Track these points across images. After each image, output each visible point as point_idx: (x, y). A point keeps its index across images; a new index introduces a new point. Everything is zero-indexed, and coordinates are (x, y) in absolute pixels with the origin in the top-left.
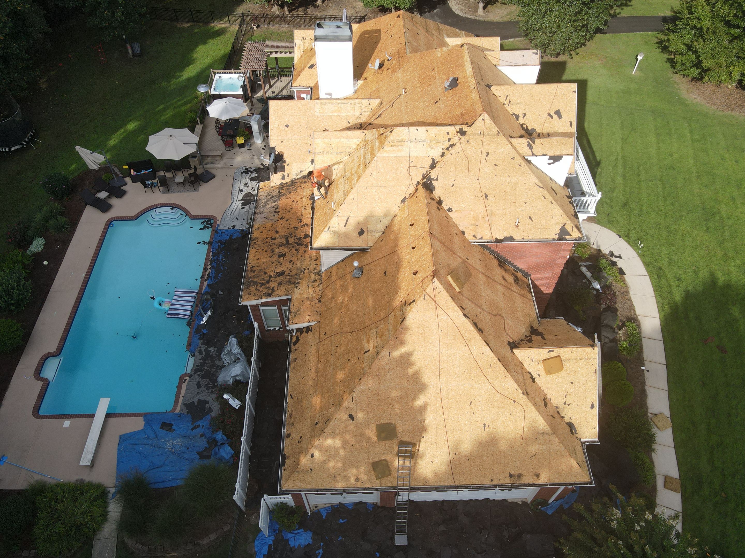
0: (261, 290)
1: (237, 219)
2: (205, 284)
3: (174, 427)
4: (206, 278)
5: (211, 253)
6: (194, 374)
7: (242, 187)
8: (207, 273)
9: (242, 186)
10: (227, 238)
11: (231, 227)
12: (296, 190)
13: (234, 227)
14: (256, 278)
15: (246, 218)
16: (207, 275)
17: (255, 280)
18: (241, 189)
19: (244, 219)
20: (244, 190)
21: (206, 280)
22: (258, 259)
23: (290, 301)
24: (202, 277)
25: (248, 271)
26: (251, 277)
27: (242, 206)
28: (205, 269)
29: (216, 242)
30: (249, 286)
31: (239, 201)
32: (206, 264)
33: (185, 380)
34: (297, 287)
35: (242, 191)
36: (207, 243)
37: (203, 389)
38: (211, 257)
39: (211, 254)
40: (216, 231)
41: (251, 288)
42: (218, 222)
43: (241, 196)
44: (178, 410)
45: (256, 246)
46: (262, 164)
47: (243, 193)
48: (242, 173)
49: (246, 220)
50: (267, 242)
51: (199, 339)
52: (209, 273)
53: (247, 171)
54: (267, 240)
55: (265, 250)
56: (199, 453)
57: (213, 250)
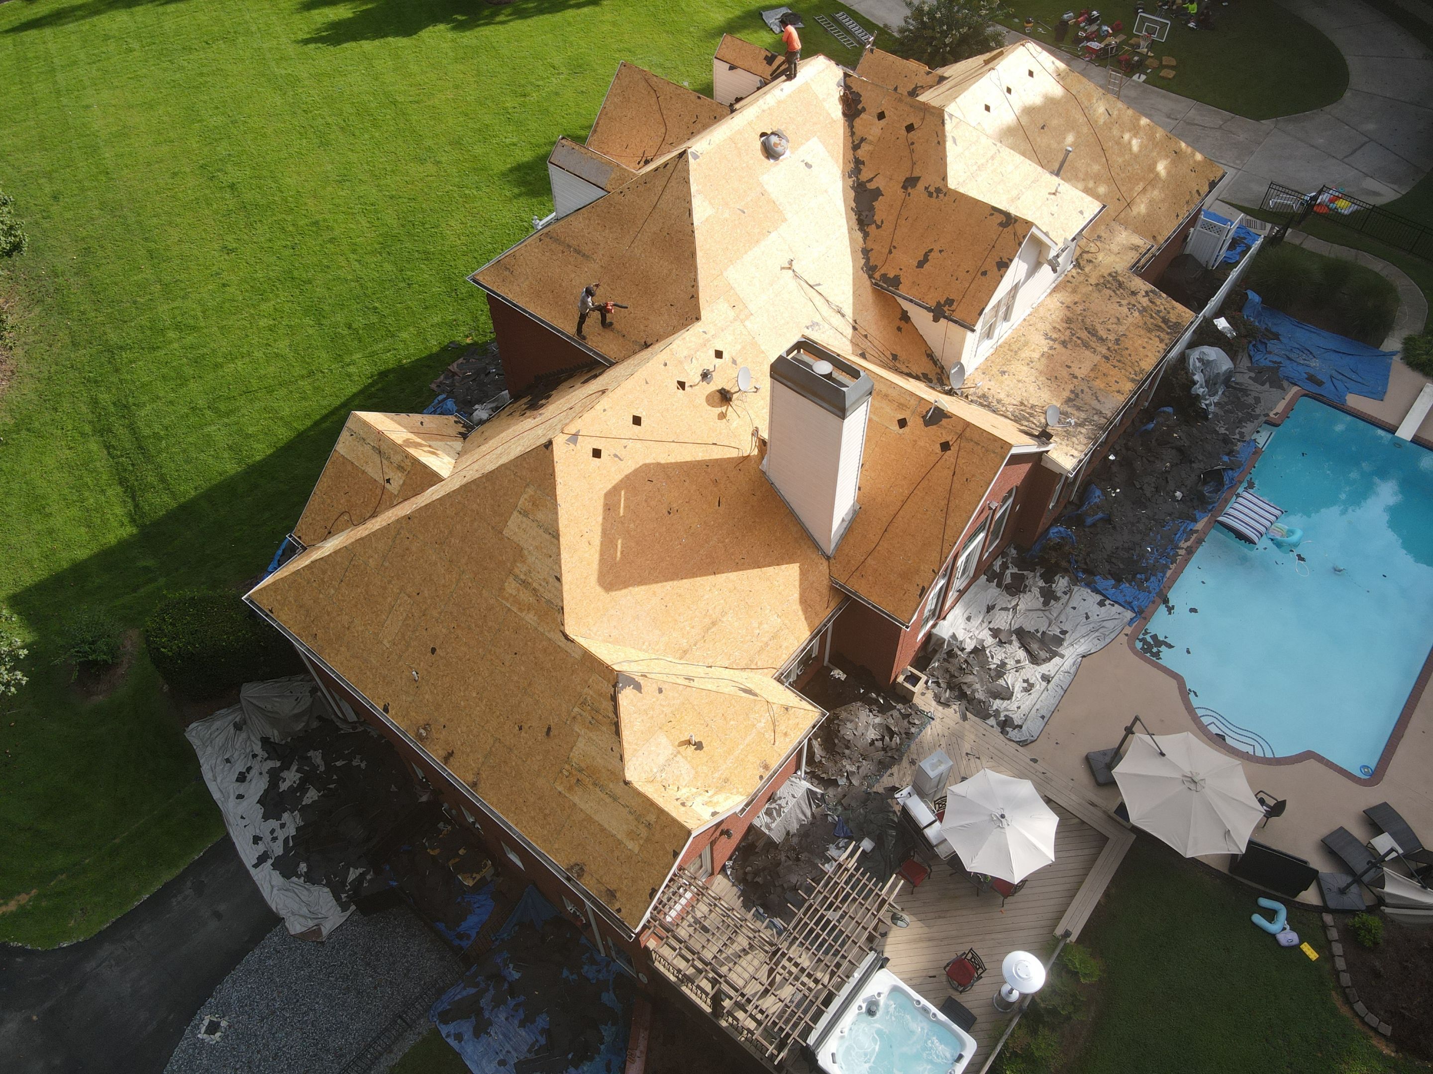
0: (1162, 307)
1: (1087, 618)
2: (1199, 526)
3: (1306, 376)
4: (1195, 535)
5: (1168, 575)
6: (1259, 415)
7: (1040, 686)
8: (1189, 544)
9: (1038, 687)
10: (1125, 586)
11: (1108, 606)
12: (1022, 404)
13: (1101, 604)
14: (1160, 327)
15: (1069, 610)
16: (1192, 540)
17: (1163, 325)
18: (1044, 684)
19: (1074, 608)
20: (1039, 677)
21: (1197, 531)
22: (1144, 348)
23: (1133, 267)
24: (1200, 541)
25: (1166, 345)
26: (1168, 333)
27: (1063, 640)
28: (1190, 552)
29: (1149, 592)
30: (1175, 324)
31: (1062, 656)
32: (1187, 561)
33: (1276, 414)
34: (1116, 273)
35: (1046, 679)
36: (1166, 601)
37: (1254, 394)
38: (1173, 566)
39: (1170, 572)
40: (1142, 614)
41: (1174, 320)
42: (1128, 630)
43: (1050, 667)
44: (1295, 389)
45: (1137, 369)
46: (964, 718)
47: (1046, 668)
48: (1021, 727)
49: (1071, 605)
50: (1119, 361)
51: (1238, 452)
52: (1186, 541)
53: (1006, 724)
54: (1117, 364)
55: (1128, 352)
56: (1278, 339)
57: (1163, 578)
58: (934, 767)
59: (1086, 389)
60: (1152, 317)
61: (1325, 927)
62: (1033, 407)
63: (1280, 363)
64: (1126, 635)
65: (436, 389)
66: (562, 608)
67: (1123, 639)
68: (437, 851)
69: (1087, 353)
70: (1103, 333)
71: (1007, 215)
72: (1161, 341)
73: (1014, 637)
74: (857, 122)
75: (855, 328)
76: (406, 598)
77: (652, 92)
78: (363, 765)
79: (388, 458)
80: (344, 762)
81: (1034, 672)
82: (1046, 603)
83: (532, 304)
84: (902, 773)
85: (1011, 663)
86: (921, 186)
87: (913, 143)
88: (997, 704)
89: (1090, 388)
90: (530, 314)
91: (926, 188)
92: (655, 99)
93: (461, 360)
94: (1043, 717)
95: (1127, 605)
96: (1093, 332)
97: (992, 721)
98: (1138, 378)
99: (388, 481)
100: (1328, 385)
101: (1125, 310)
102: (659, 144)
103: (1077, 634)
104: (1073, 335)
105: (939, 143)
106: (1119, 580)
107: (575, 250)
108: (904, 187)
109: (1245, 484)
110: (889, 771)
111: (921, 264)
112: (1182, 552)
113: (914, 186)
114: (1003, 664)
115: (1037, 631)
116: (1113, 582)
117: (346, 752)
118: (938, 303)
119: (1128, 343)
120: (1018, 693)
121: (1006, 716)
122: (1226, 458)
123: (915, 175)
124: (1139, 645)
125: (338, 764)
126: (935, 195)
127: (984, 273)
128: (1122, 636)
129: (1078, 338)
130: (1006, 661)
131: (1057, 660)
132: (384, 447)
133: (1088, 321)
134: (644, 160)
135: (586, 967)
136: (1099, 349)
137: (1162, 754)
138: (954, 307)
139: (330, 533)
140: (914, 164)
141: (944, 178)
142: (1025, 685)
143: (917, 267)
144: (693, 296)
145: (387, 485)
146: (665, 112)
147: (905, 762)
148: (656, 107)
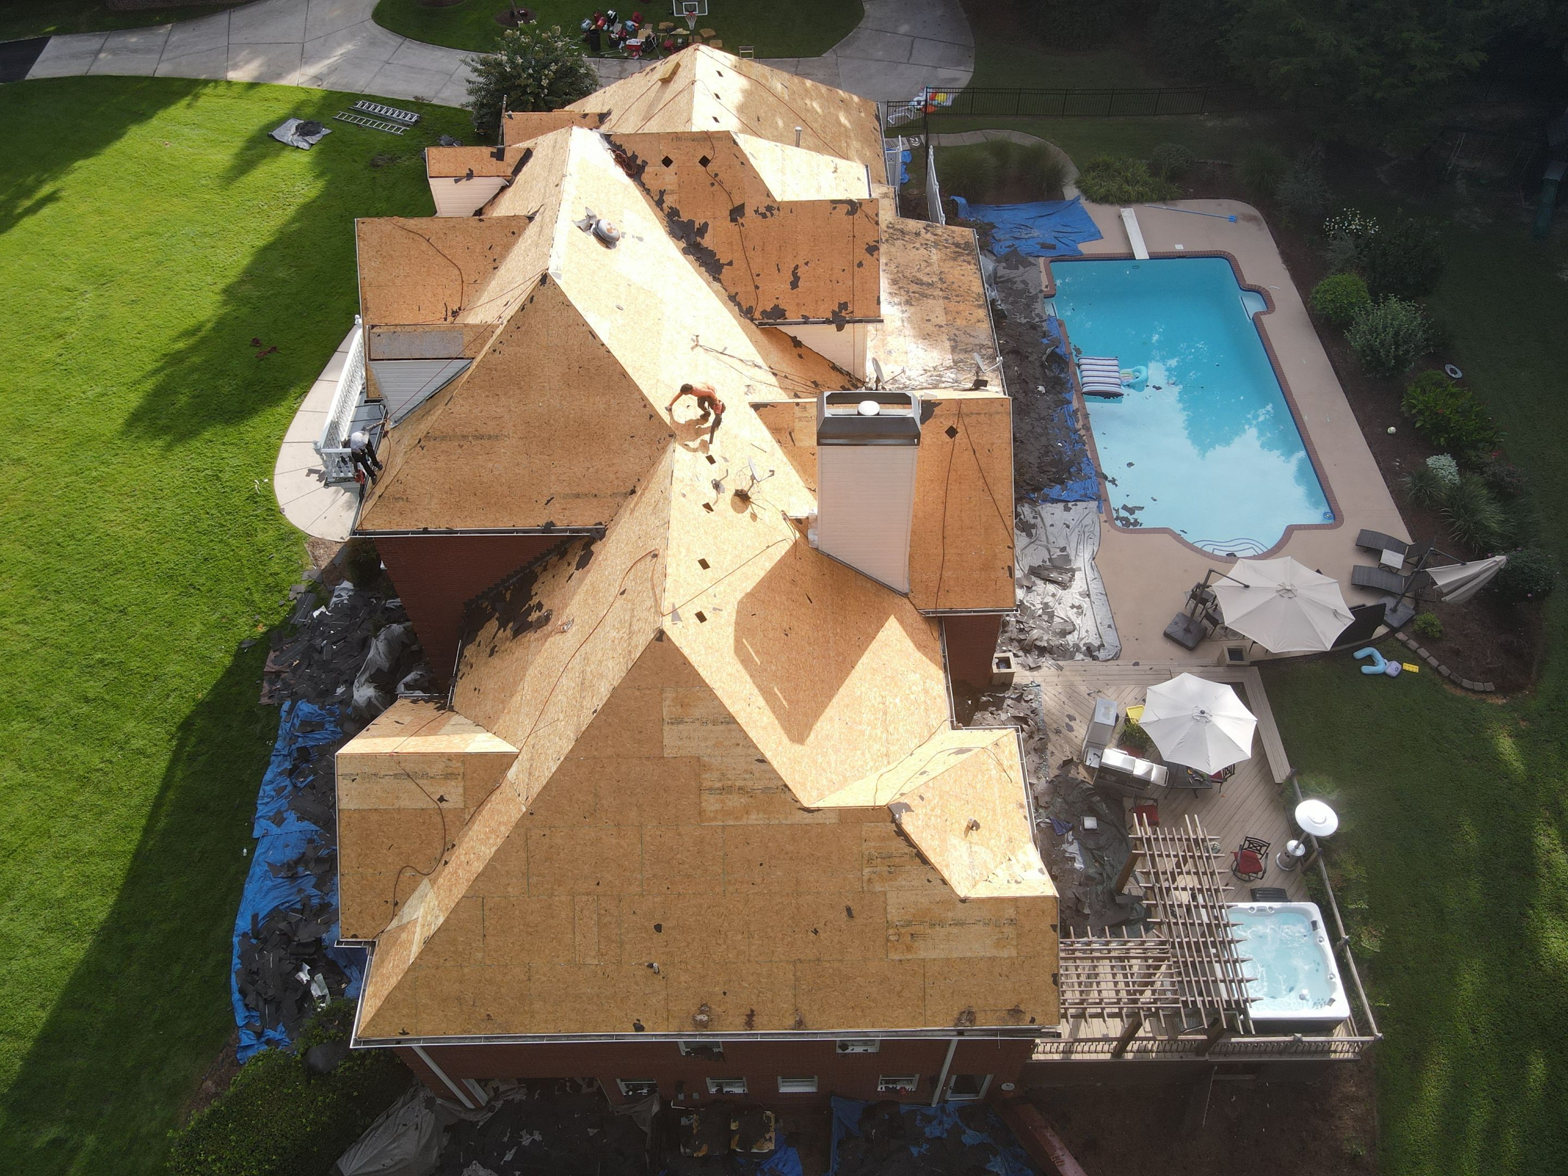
0: (945, 235)
1: (1068, 527)
2: (1075, 405)
3: (1039, 246)
4: (1079, 414)
5: (1090, 456)
6: (1036, 294)
8: (1081, 423)
9: (1085, 605)
10: (1070, 484)
11: (1073, 508)
13: (1067, 509)
14: (958, 252)
16: (1080, 419)
17: (958, 250)
18: (1087, 600)
19: (1052, 525)
20: (1078, 597)
21: (1077, 410)
22: (963, 275)
23: (899, 213)
24: (1086, 417)
25: (974, 265)
26: (967, 255)
27: (1068, 556)
28: (1087, 428)
29: (1090, 478)
30: (964, 244)
31: (1080, 569)
32: (1091, 436)
33: (1046, 287)
35: (1085, 594)
36: (1105, 478)
37: (1018, 279)
38: (1087, 447)
39: (1089, 453)
40: (1101, 499)
41: (962, 242)
42: (1103, 517)
43: (1079, 583)
44: (1041, 260)
46: (1059, 668)
47: (1077, 587)
48: (1102, 645)
50: (957, 296)
51: (1049, 331)
52: (1077, 422)
53: (1090, 651)
54: (958, 299)
55: (956, 285)
56: (995, 227)
57: (1088, 461)
58: (1106, 715)
59: (957, 332)
60: (946, 248)
61: (1404, 644)
62: (935, 368)
63: (1013, 245)
64: (1106, 521)
65: (269, 701)
66: (786, 786)
67: (1106, 526)
68: (705, 1148)
69: (931, 301)
70: (926, 279)
71: (850, 202)
72: (969, 263)
73: (1033, 578)
74: (645, 178)
75: (775, 374)
76: (584, 898)
77: (416, 237)
78: (538, 1137)
79: (425, 776)
80: (513, 1151)
81: (1073, 595)
82: (1030, 535)
83: (457, 520)
84: (1058, 747)
85: (1049, 599)
86: (749, 211)
87: (716, 175)
88: (1071, 639)
89: (957, 329)
90: (462, 532)
91: (756, 211)
92: (425, 244)
93: (272, 655)
94: (1110, 626)
95: (1085, 498)
96: (919, 282)
97: (1079, 656)
98: (981, 303)
99: (442, 799)
100: (1059, 245)
101: (923, 251)
102: (459, 288)
103: (1074, 545)
104: (908, 292)
105: (742, 163)
106: (1062, 482)
107: (476, 437)
108: (733, 220)
109: (1074, 353)
110: (1048, 752)
111: (794, 285)
112: (1082, 432)
113: (742, 215)
114: (1046, 606)
115: (1044, 561)
116: (1058, 487)
117: (506, 1139)
118: (833, 312)
119: (950, 278)
120: (1078, 621)
121: (1084, 645)
122: (1045, 341)
123: (737, 203)
124: (1118, 523)
125: (509, 1157)
126: (768, 214)
127: (860, 265)
128: (1103, 524)
129: (914, 292)
130: (1045, 601)
131: (1077, 574)
132: (409, 767)
133: (907, 274)
134: (449, 313)
135: (927, 1130)
136: (935, 293)
137: (1247, 587)
138: (850, 309)
139: (396, 904)
140: (729, 194)
141: (769, 195)
142: (1075, 610)
143: (792, 289)
144: (651, 416)
145: (444, 805)
146: (446, 252)
147: (1053, 737)
148: (431, 251)
